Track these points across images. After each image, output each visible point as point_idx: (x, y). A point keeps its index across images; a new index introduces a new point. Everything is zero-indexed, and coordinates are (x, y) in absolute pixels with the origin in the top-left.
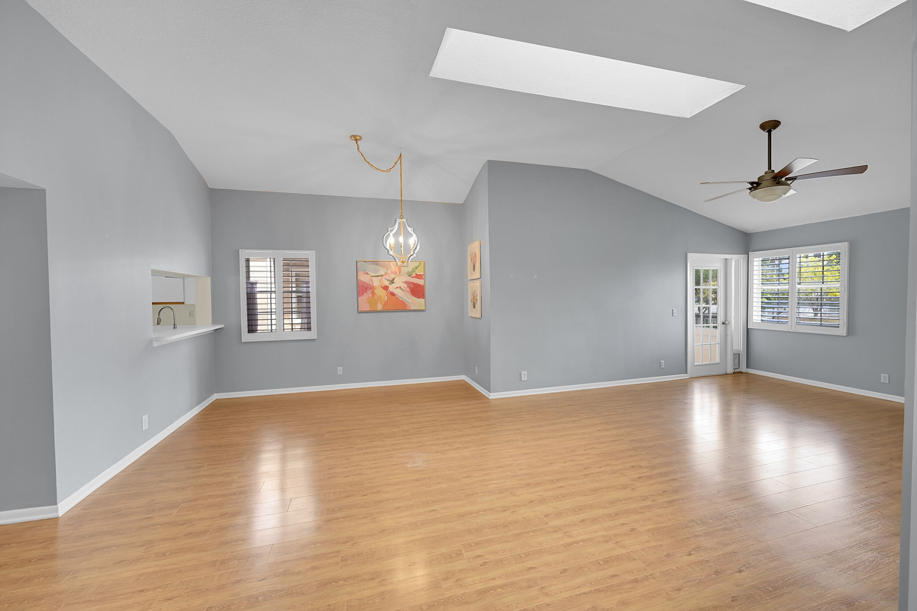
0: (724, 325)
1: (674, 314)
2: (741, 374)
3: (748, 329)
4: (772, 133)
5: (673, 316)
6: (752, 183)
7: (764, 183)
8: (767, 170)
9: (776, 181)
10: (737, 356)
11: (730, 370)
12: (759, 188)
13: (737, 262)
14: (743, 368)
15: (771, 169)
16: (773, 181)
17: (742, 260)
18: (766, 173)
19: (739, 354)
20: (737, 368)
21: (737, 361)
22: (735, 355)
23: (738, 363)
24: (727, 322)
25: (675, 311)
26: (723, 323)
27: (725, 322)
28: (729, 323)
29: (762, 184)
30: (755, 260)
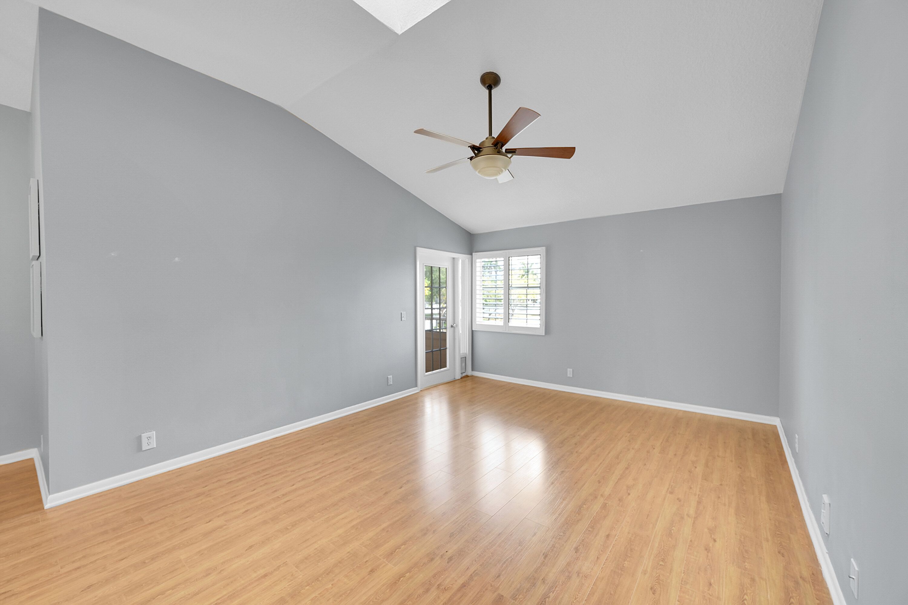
0: (453, 328)
1: (403, 318)
2: (467, 378)
3: (472, 331)
4: (492, 91)
5: (401, 320)
6: (473, 148)
7: (485, 151)
8: (488, 136)
9: (497, 148)
10: (464, 359)
11: (458, 376)
12: (480, 155)
13: (463, 262)
14: (469, 372)
15: (491, 135)
16: (494, 149)
17: (467, 260)
18: (487, 139)
19: (466, 357)
20: (464, 371)
21: (464, 364)
22: (462, 359)
23: (464, 367)
24: (455, 325)
25: (404, 314)
26: (452, 326)
27: (453, 324)
28: (457, 326)
29: (483, 151)
30: (478, 260)
